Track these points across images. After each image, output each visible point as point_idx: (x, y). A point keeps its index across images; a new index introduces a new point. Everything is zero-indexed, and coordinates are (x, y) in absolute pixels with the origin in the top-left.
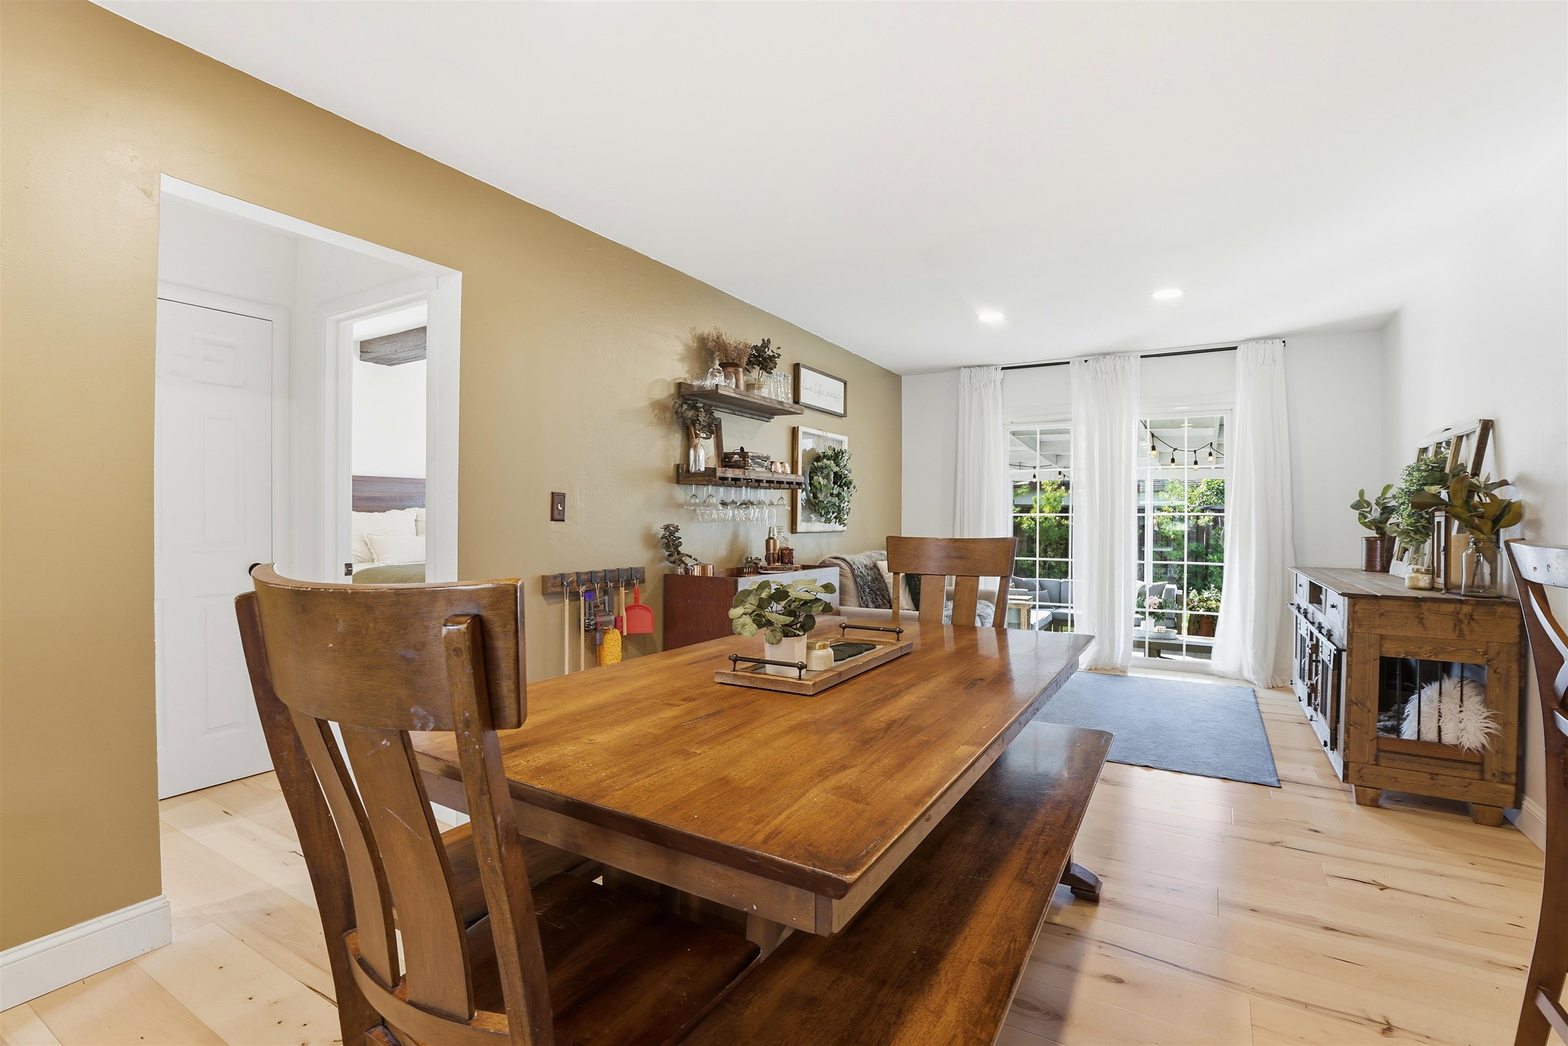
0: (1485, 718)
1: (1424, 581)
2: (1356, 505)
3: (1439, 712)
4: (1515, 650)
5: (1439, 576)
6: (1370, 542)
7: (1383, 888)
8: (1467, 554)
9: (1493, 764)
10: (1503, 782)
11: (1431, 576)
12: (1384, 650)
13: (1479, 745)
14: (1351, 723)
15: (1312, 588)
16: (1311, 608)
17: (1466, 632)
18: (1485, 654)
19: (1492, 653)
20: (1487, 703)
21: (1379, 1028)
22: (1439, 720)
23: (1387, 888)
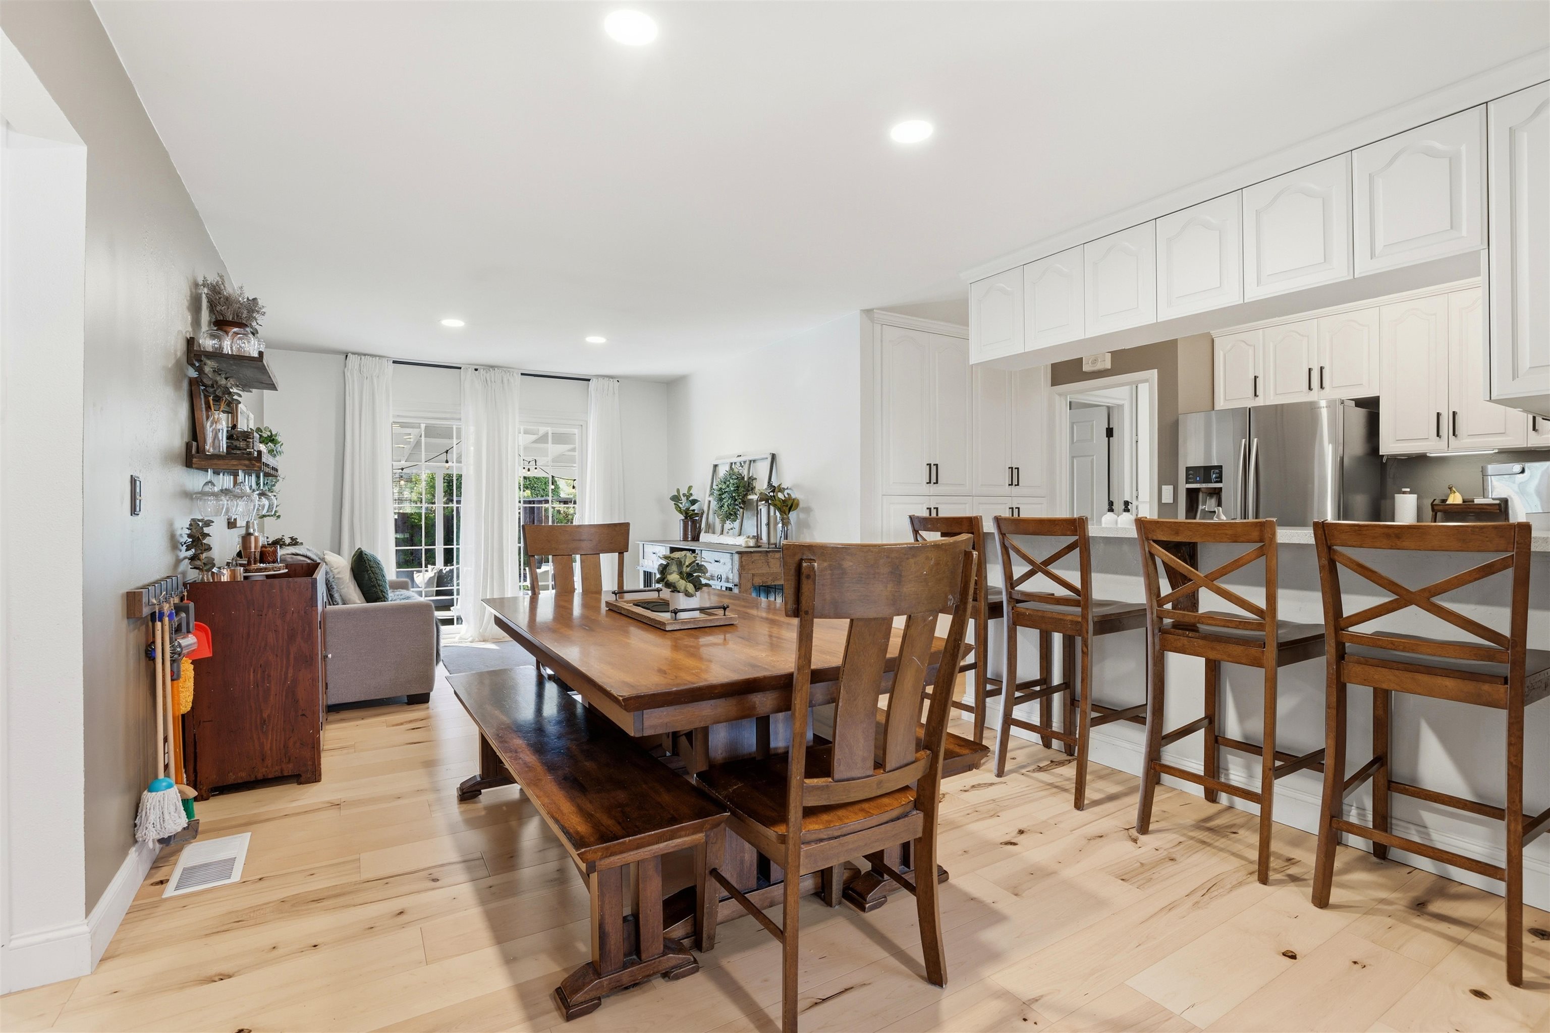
1: (752, 542)
2: (673, 498)
5: (762, 539)
6: (685, 522)
8: (779, 526)
11: (756, 539)
12: (754, 582)
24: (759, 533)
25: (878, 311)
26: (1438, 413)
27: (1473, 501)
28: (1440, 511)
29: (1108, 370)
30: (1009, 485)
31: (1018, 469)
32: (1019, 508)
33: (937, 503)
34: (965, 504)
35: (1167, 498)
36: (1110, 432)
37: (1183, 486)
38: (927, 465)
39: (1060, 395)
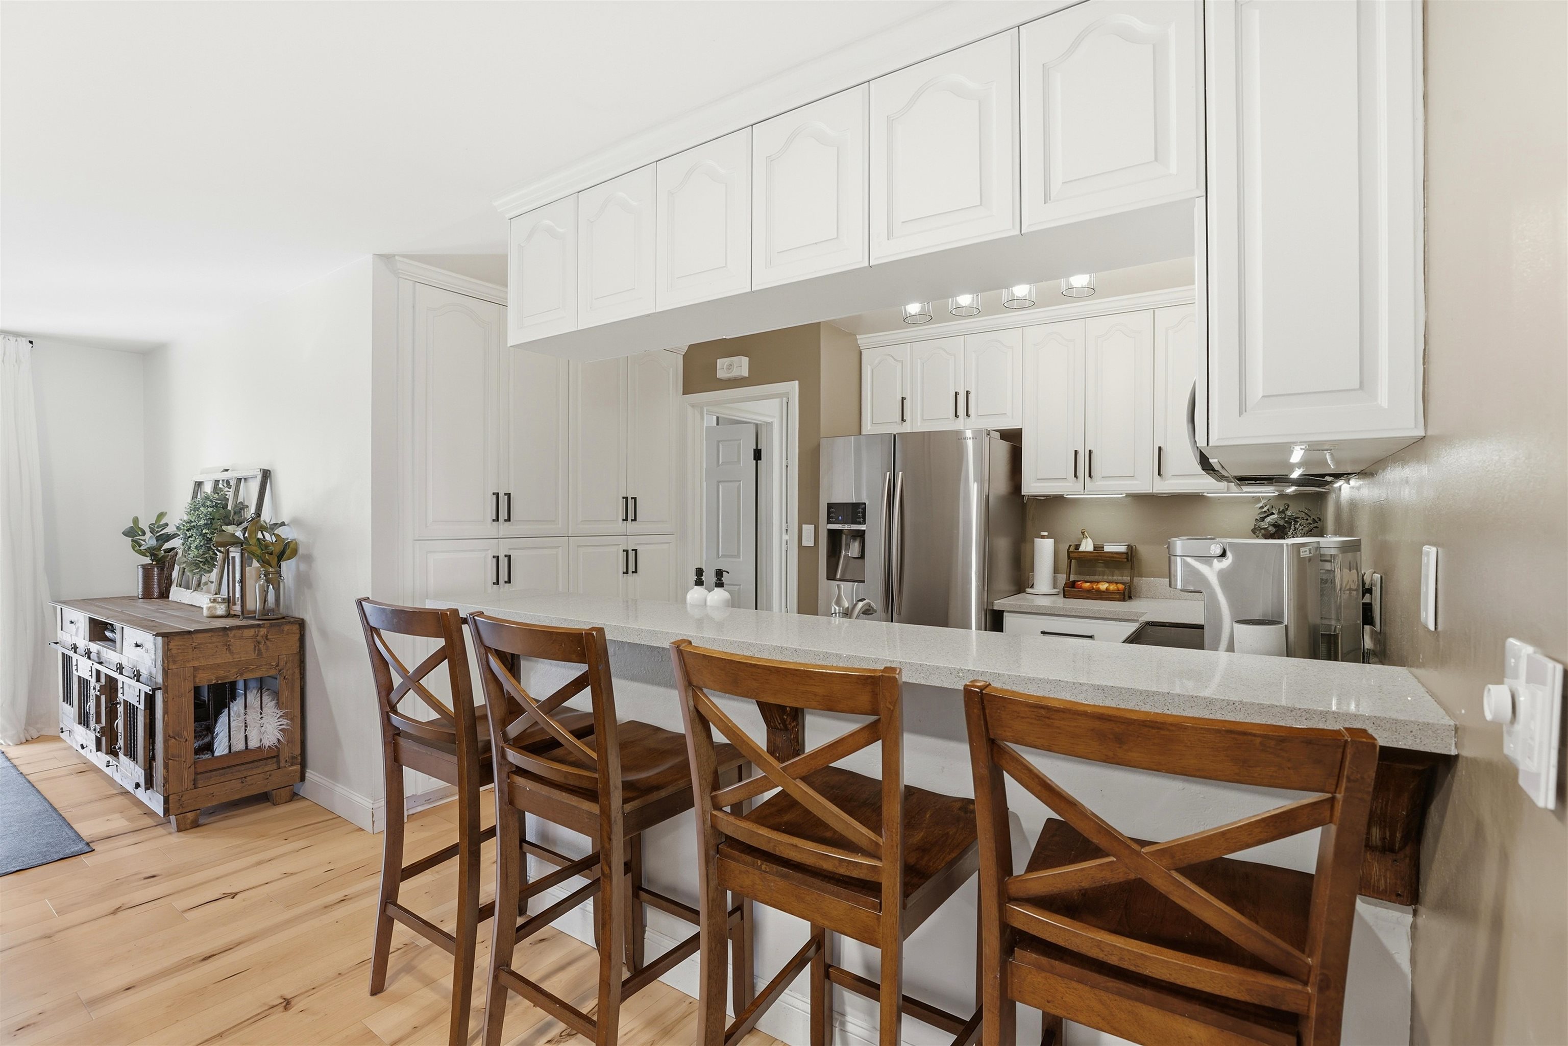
0: (279, 718)
1: (221, 610)
2: (129, 532)
3: (246, 723)
4: (297, 657)
5: (234, 604)
6: (147, 569)
7: (233, 895)
8: (259, 585)
9: (285, 754)
10: (292, 765)
11: (227, 604)
12: (197, 681)
13: (275, 741)
14: (169, 757)
15: (92, 625)
16: (94, 647)
17: (263, 651)
18: (277, 666)
19: (282, 663)
20: (278, 705)
21: (281, 1008)
22: (246, 730)
23: (236, 894)
24: (231, 595)
25: (401, 259)
26: (1076, 451)
27: (1103, 547)
28: (1075, 558)
29: (745, 378)
30: (623, 520)
31: (635, 499)
32: (636, 551)
33: (510, 549)
34: (558, 547)
35: (808, 541)
36: (758, 455)
37: (825, 527)
38: (494, 494)
39: (693, 406)
